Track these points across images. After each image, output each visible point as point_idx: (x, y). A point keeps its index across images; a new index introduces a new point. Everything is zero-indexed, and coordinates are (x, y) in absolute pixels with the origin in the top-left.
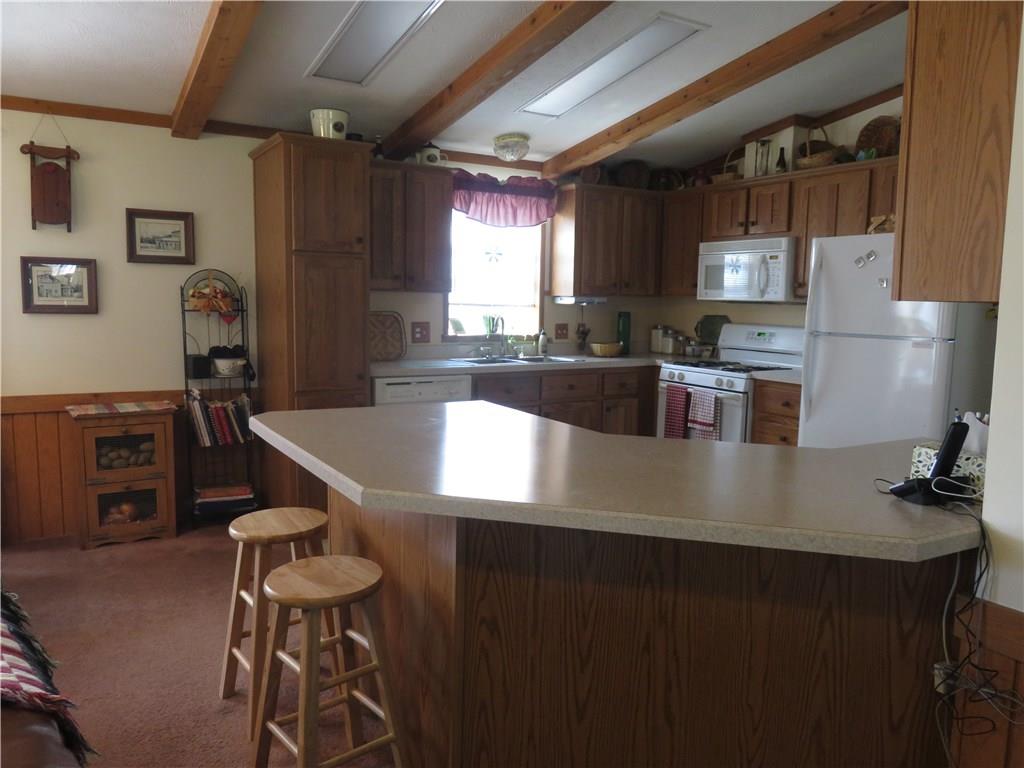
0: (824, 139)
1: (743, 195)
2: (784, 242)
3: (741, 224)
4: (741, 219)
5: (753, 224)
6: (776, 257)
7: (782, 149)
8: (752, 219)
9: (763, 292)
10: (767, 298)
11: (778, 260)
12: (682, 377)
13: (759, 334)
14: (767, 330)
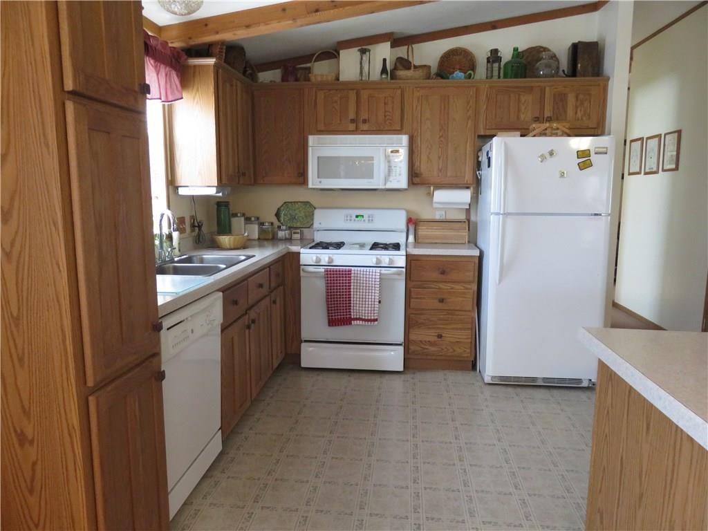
0: (406, 58)
1: (353, 95)
2: (405, 139)
3: (353, 121)
4: (352, 115)
5: (365, 121)
6: (397, 151)
7: (385, 60)
8: (364, 116)
9: (386, 180)
10: (389, 186)
11: (400, 154)
12: (331, 260)
13: (357, 216)
14: (365, 213)
